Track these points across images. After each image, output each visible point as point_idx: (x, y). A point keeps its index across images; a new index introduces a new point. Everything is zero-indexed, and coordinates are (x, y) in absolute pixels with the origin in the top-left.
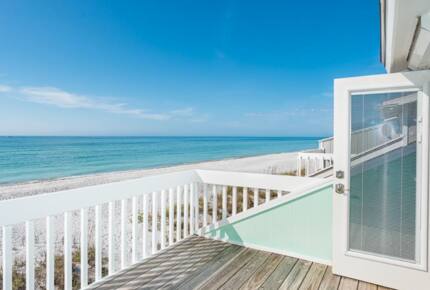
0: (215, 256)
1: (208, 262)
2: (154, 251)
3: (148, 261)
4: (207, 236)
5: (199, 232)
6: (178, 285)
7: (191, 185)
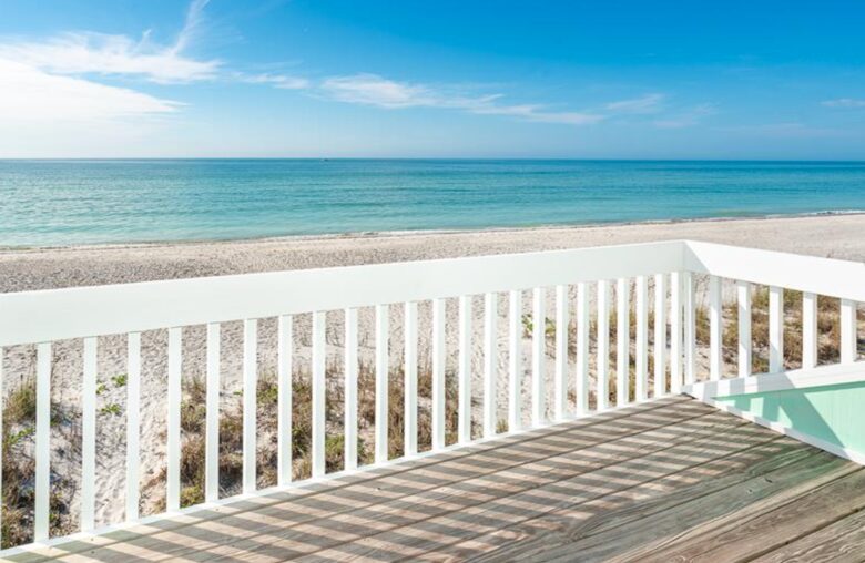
0: (749, 463)
1: (731, 471)
2: (581, 412)
3: (568, 430)
4: (723, 406)
5: (699, 392)
6: (648, 506)
7: (675, 277)
